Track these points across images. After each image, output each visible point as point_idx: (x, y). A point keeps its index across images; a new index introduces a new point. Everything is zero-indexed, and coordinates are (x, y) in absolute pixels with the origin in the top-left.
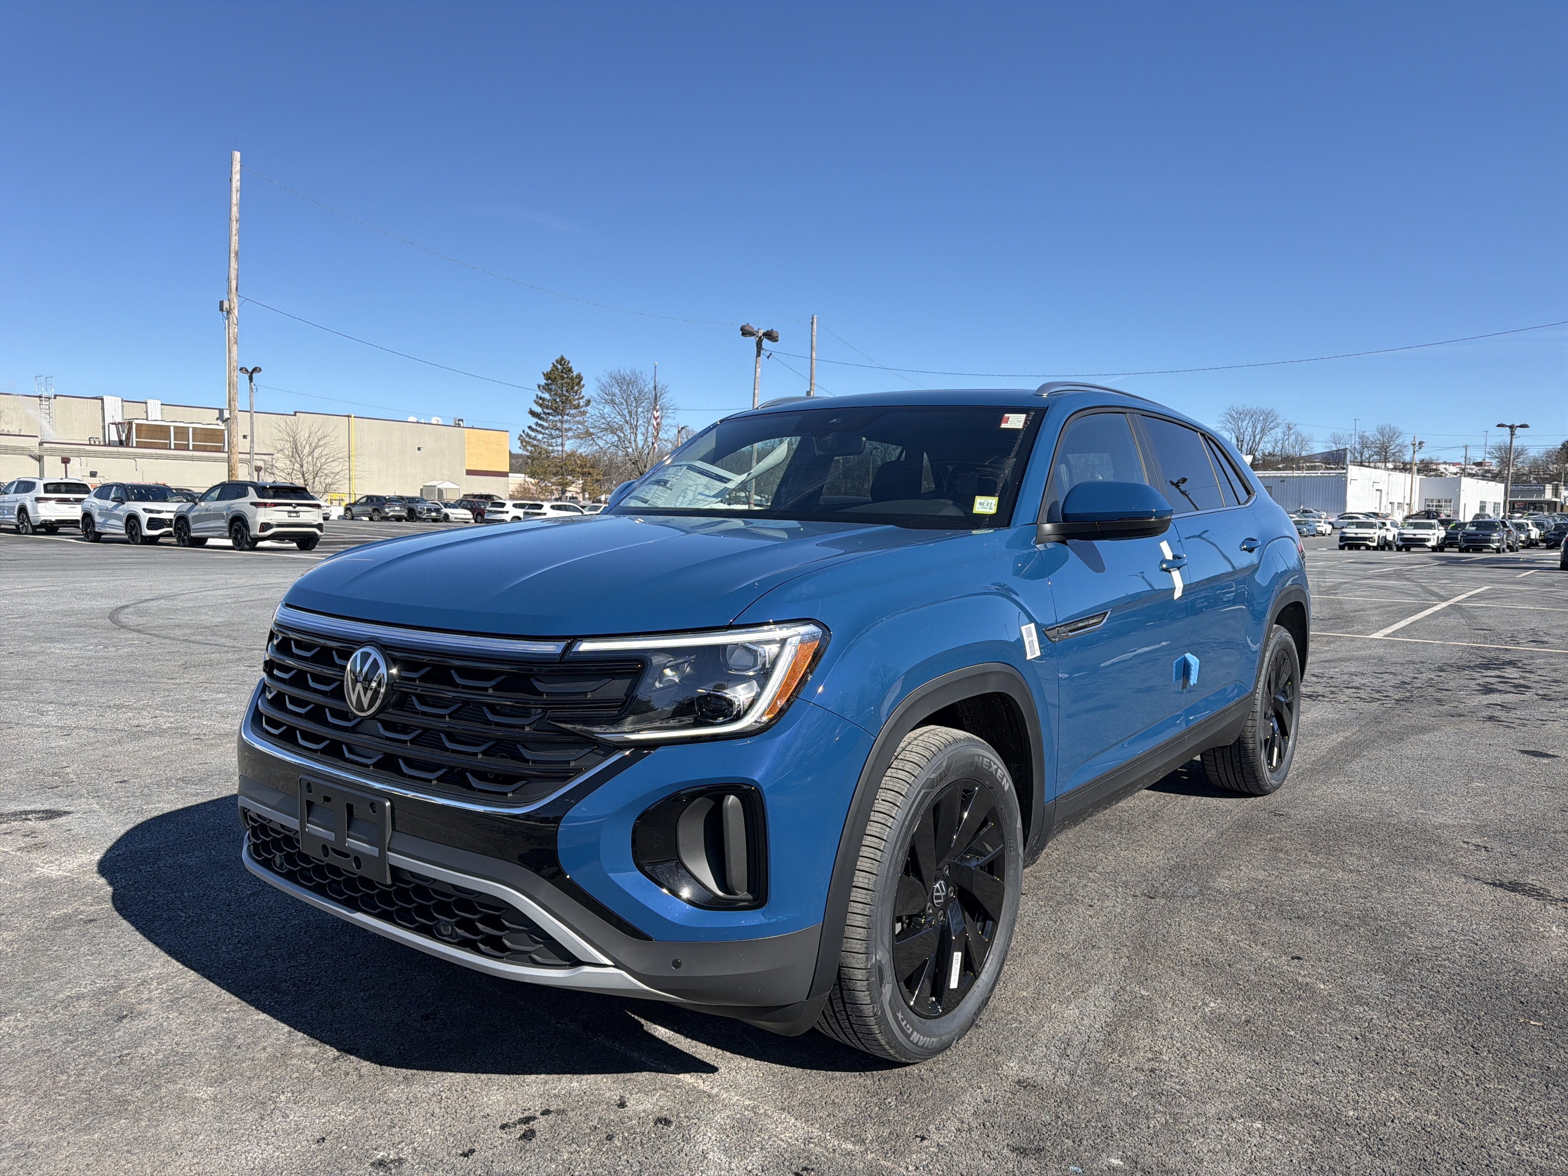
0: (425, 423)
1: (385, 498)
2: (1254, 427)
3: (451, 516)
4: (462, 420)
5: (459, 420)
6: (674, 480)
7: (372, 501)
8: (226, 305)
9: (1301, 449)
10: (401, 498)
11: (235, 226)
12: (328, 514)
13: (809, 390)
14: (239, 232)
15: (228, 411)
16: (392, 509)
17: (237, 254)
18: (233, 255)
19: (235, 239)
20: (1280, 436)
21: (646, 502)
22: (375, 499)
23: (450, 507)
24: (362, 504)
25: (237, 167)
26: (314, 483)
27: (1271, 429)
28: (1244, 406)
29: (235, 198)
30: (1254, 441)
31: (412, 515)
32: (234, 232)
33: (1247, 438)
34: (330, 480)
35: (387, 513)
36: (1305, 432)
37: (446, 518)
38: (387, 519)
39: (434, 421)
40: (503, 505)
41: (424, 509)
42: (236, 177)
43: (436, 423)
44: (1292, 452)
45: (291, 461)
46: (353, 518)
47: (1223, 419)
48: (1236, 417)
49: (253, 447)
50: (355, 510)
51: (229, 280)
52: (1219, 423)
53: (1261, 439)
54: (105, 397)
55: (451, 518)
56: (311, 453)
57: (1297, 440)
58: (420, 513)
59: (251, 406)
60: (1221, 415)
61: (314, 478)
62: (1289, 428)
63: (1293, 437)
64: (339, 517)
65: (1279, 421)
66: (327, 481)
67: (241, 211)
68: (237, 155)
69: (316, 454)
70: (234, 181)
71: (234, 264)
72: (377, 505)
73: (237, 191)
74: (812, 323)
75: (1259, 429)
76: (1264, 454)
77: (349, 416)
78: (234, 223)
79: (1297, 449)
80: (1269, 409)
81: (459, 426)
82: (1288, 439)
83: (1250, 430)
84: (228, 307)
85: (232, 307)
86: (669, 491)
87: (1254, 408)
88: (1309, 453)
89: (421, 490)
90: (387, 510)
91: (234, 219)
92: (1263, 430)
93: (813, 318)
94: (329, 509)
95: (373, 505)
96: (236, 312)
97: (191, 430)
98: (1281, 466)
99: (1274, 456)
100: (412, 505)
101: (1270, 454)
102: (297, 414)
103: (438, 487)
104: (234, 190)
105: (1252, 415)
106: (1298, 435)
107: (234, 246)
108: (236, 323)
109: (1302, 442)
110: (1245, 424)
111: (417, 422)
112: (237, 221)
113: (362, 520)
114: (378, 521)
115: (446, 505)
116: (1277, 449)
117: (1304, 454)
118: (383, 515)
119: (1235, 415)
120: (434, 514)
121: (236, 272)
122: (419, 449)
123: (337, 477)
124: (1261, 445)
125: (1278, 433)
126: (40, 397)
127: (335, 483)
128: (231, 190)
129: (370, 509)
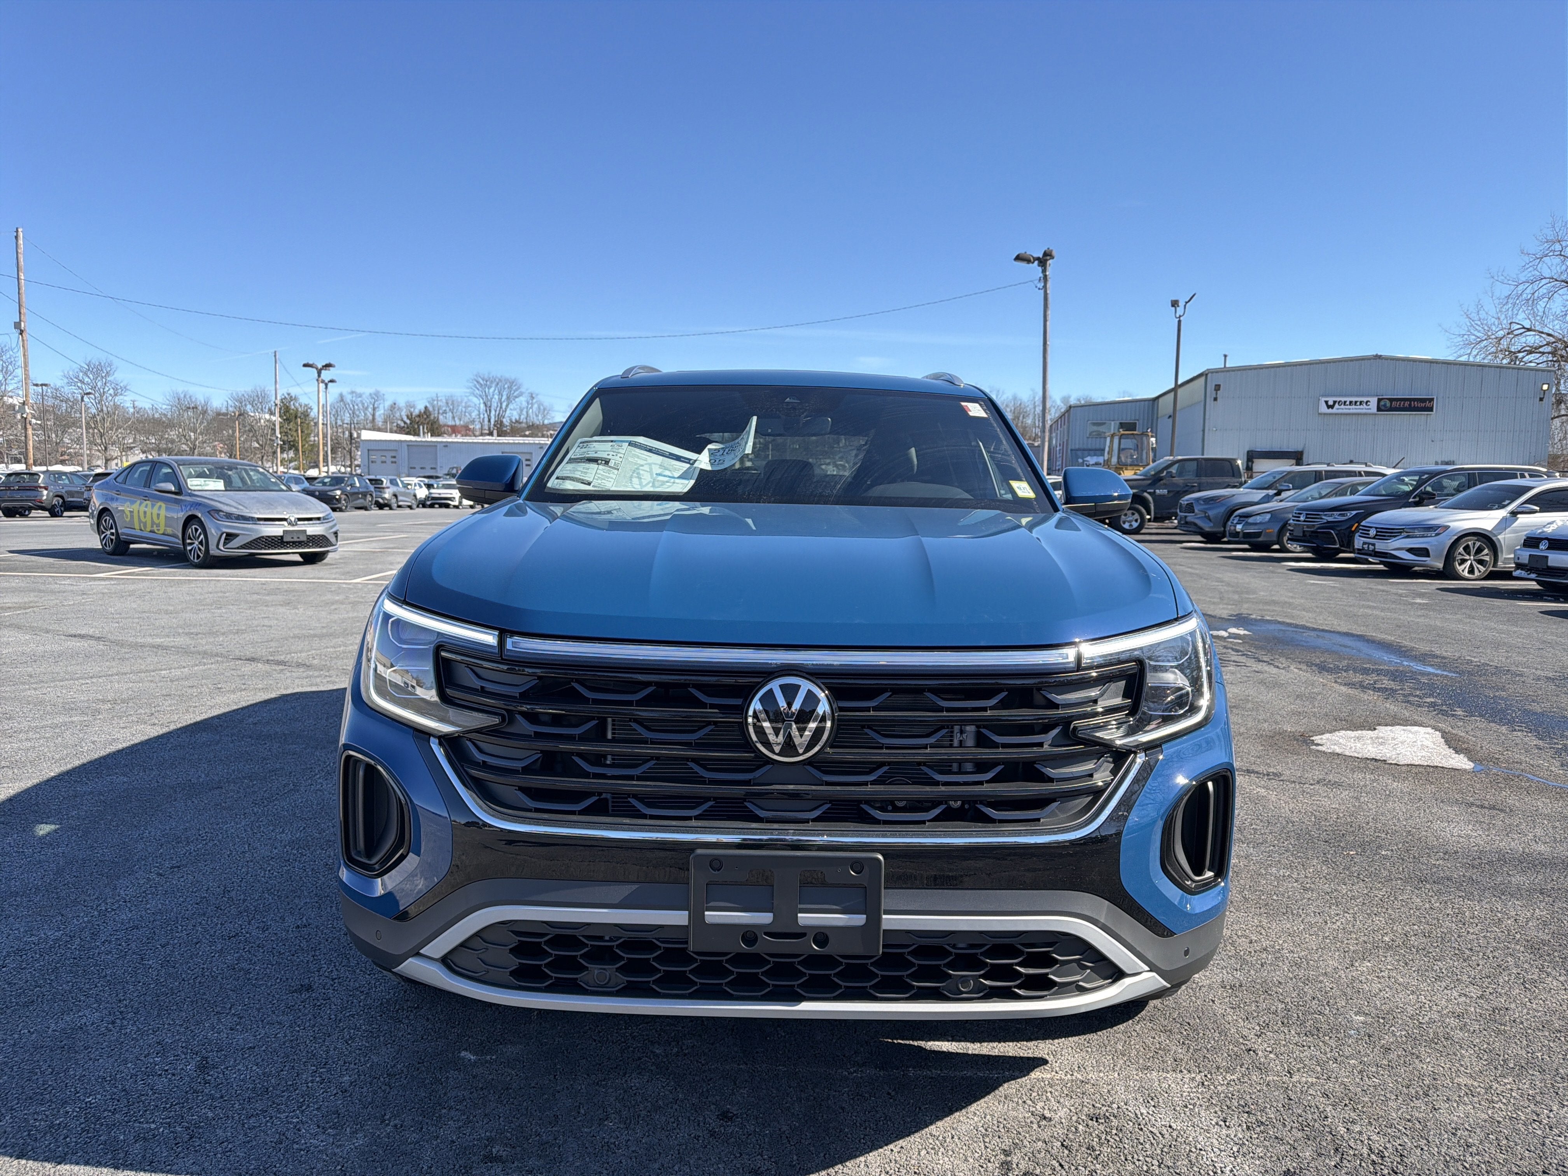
2: (500, 394)
6: (618, 458)
9: (544, 417)
13: (18, 320)
20: (524, 404)
21: (589, 484)
27: (516, 397)
28: (489, 373)
30: (501, 407)
33: (494, 405)
36: (546, 401)
44: (537, 420)
47: (471, 385)
48: (483, 383)
52: (468, 388)
53: (507, 406)
57: (539, 408)
60: (468, 381)
62: (533, 398)
63: (536, 406)
65: (522, 390)
74: (16, 237)
75: (504, 397)
76: (511, 421)
79: (540, 418)
80: (513, 378)
82: (531, 408)
83: (496, 397)
86: (616, 472)
87: (499, 376)
88: (551, 421)
92: (508, 398)
93: (17, 231)
98: (527, 433)
99: (520, 423)
101: (517, 421)
105: (498, 382)
106: (540, 404)
109: (544, 410)
110: (492, 390)
116: (522, 417)
117: (546, 422)
119: (481, 382)
124: (508, 412)
125: (522, 400)
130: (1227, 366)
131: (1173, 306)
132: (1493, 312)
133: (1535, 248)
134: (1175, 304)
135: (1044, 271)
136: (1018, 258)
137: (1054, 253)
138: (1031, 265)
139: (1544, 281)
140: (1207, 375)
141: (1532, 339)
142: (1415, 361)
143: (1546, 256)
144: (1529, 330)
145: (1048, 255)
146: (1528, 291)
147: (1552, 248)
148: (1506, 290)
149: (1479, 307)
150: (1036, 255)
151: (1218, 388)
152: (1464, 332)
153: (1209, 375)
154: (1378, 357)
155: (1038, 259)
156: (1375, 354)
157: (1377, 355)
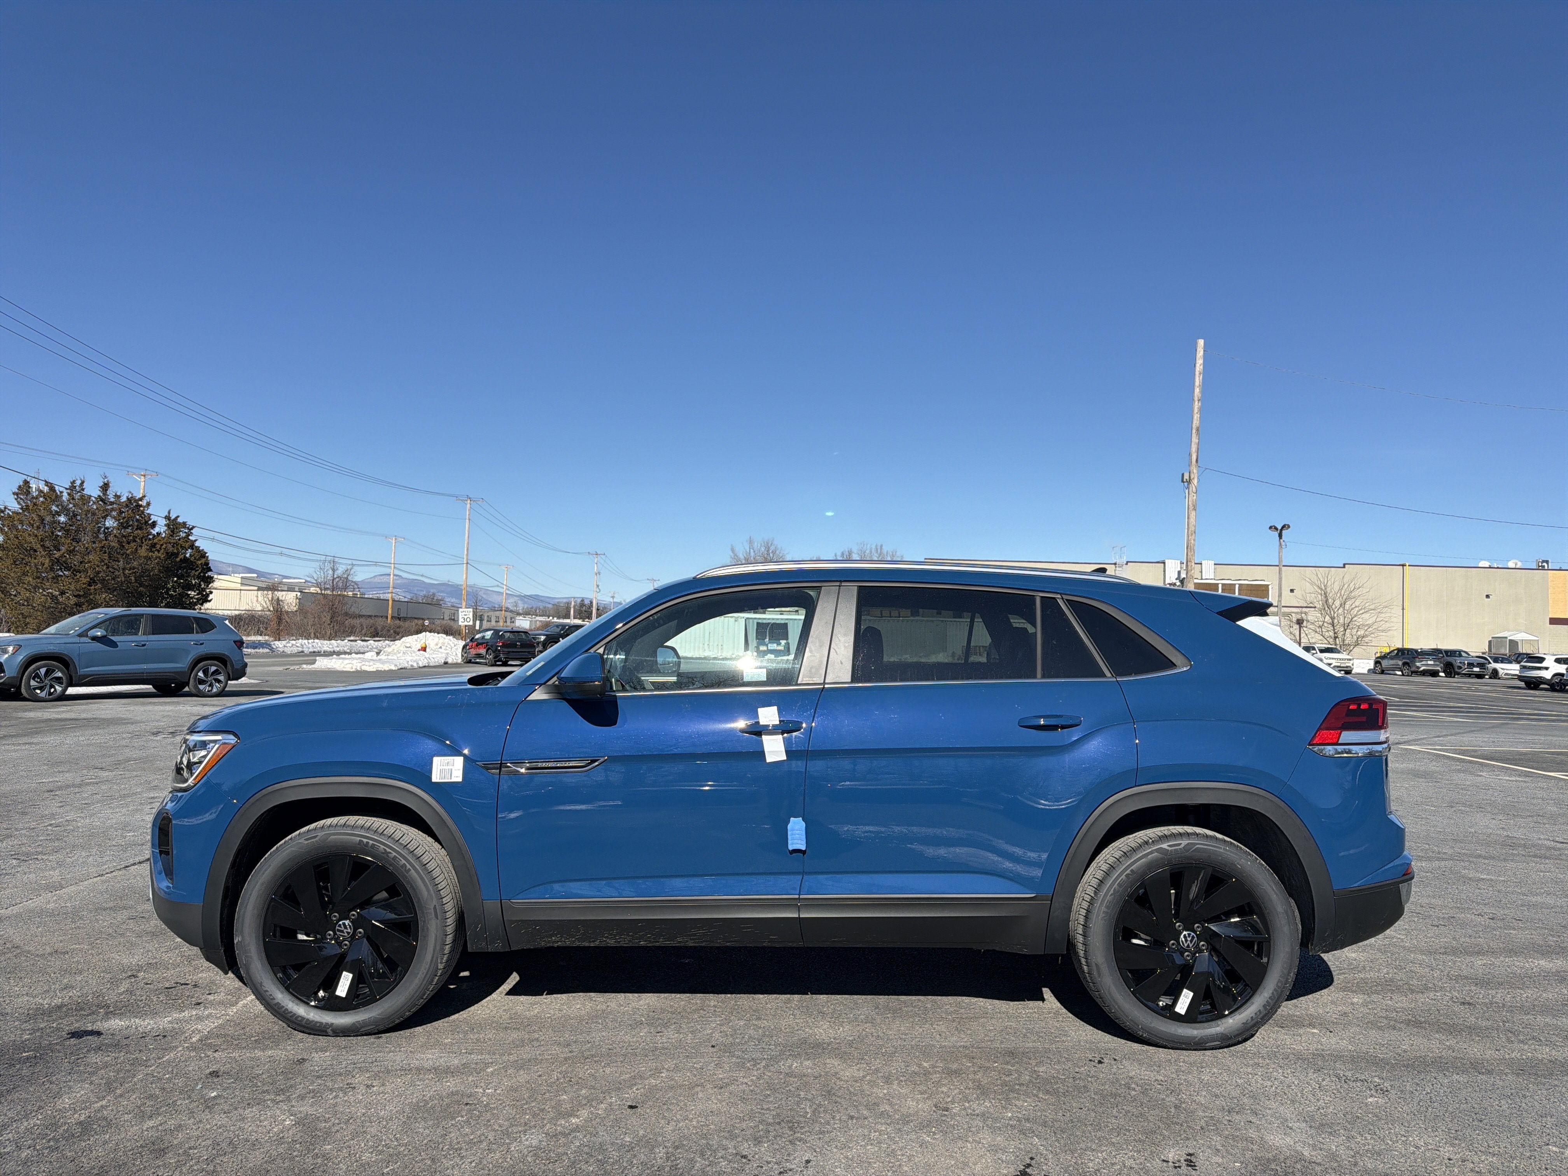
0: (1498, 568)
1: (1416, 651)
3: (1501, 672)
4: (1547, 562)
5: (1543, 561)
7: (1403, 654)
8: (1186, 477)
10: (1438, 651)
11: (1197, 405)
12: (1350, 667)
14: (1201, 410)
15: (1185, 572)
16: (1423, 663)
17: (1198, 430)
18: (1194, 431)
19: (1196, 416)
22: (1406, 652)
23: (1502, 662)
24: (1392, 658)
25: (1200, 353)
26: (1344, 635)
29: (1198, 380)
31: (1450, 670)
32: (1196, 410)
34: (1362, 632)
35: (1418, 668)
37: (1495, 674)
38: (1417, 673)
39: (1511, 564)
40: (1541, 660)
41: (1464, 663)
42: (1200, 362)
43: (1514, 567)
45: (1322, 614)
46: (1382, 672)
49: (1280, 601)
50: (1385, 663)
51: (1190, 455)
54: (1167, 561)
55: (1500, 674)
56: (1342, 605)
58: (1460, 668)
59: (1280, 560)
61: (1345, 630)
64: (1369, 670)
66: (1359, 633)
67: (1203, 391)
68: (1201, 342)
69: (1347, 607)
70: (1198, 365)
71: (1195, 439)
72: (1408, 659)
73: (1200, 374)
77: (1403, 565)
78: (1196, 403)
81: (1543, 568)
84: (1188, 478)
85: (1192, 478)
89: (1490, 642)
90: (1418, 664)
91: (1196, 399)
94: (1351, 662)
95: (1403, 658)
96: (1195, 481)
97: (1237, 586)
100: (1450, 659)
102: (1346, 566)
103: (1509, 638)
104: (1197, 373)
107: (1196, 422)
108: (1194, 491)
111: (1490, 567)
112: (1199, 401)
113: (1396, 675)
114: (1408, 676)
115: (1496, 660)
118: (1413, 669)
120: (1476, 669)
121: (1196, 446)
122: (1488, 596)
123: (1370, 629)
126: (1115, 564)
127: (1367, 636)
128: (1195, 374)
129: (1400, 663)
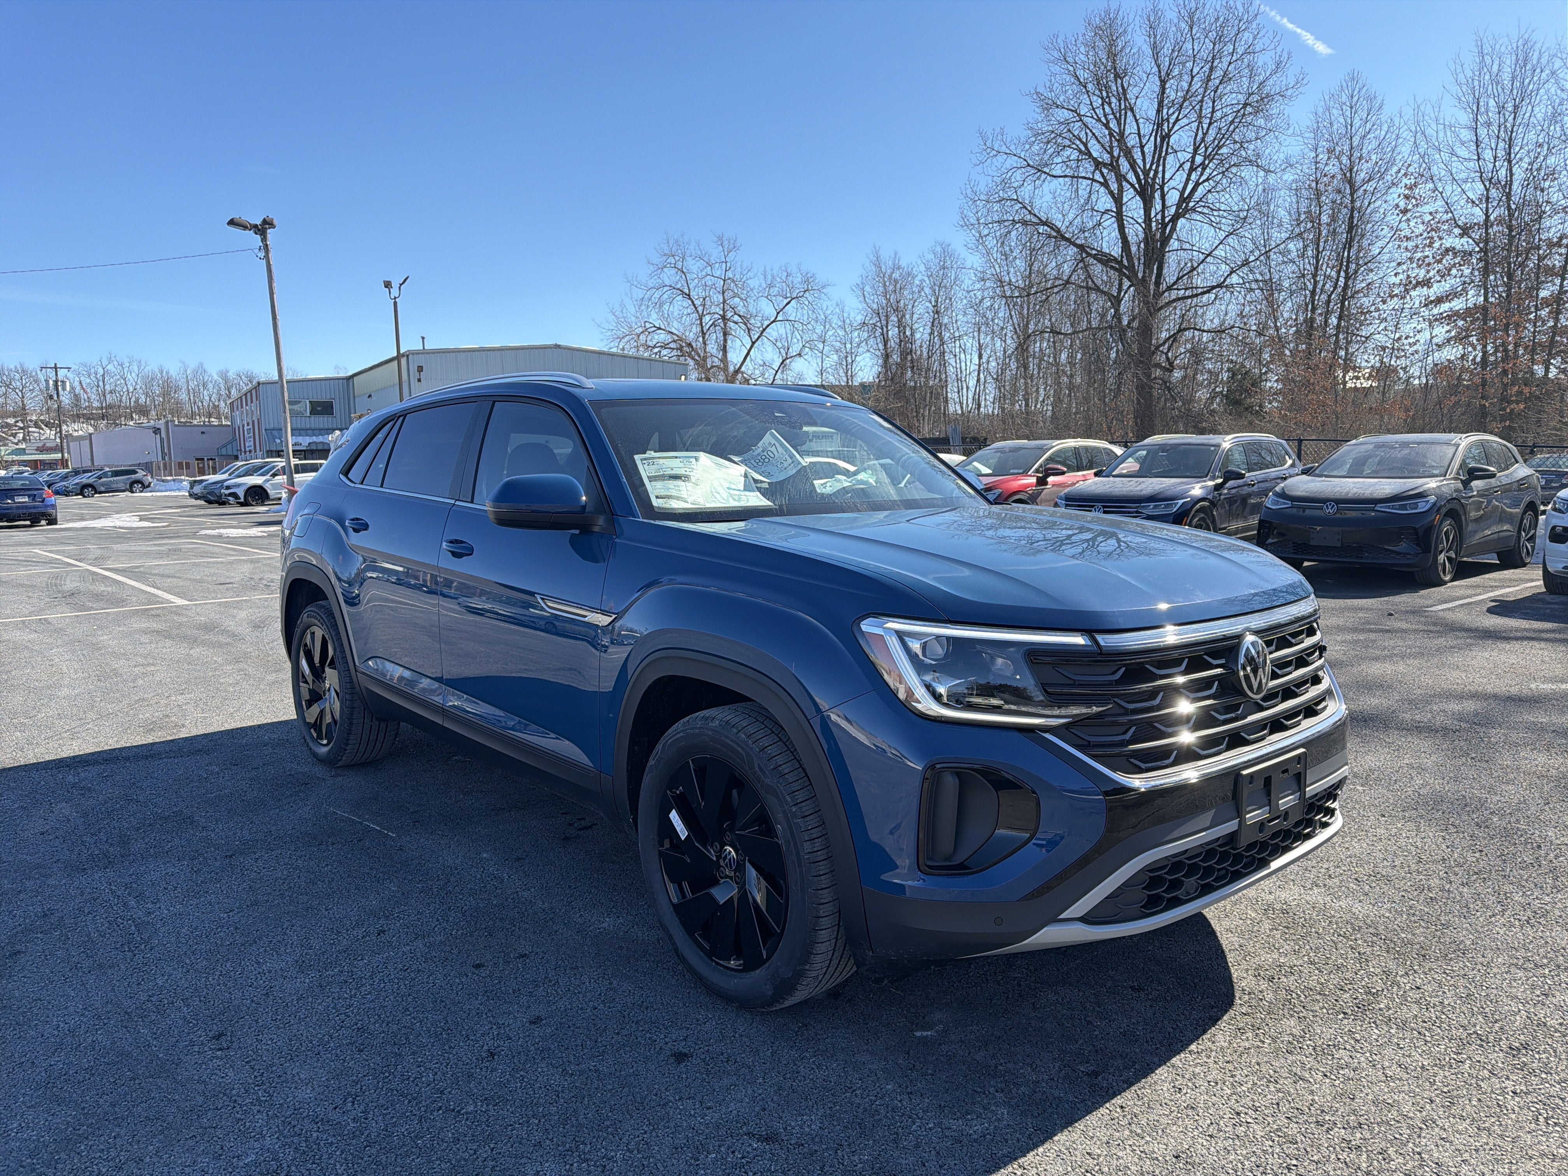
130: (426, 348)
131: (386, 287)
132: (633, 311)
133: (657, 260)
134: (388, 285)
135: (264, 239)
136: (232, 223)
137: (275, 222)
138: (247, 232)
139: (666, 289)
140: (408, 356)
141: (662, 337)
142: (587, 351)
143: (665, 267)
144: (660, 329)
145: (268, 223)
146: (655, 295)
147: (668, 261)
148: (639, 293)
149: (623, 306)
150: (253, 222)
151: (420, 369)
152: (612, 328)
153: (411, 356)
154: (557, 346)
155: (256, 226)
156: (554, 343)
157: (556, 345)
